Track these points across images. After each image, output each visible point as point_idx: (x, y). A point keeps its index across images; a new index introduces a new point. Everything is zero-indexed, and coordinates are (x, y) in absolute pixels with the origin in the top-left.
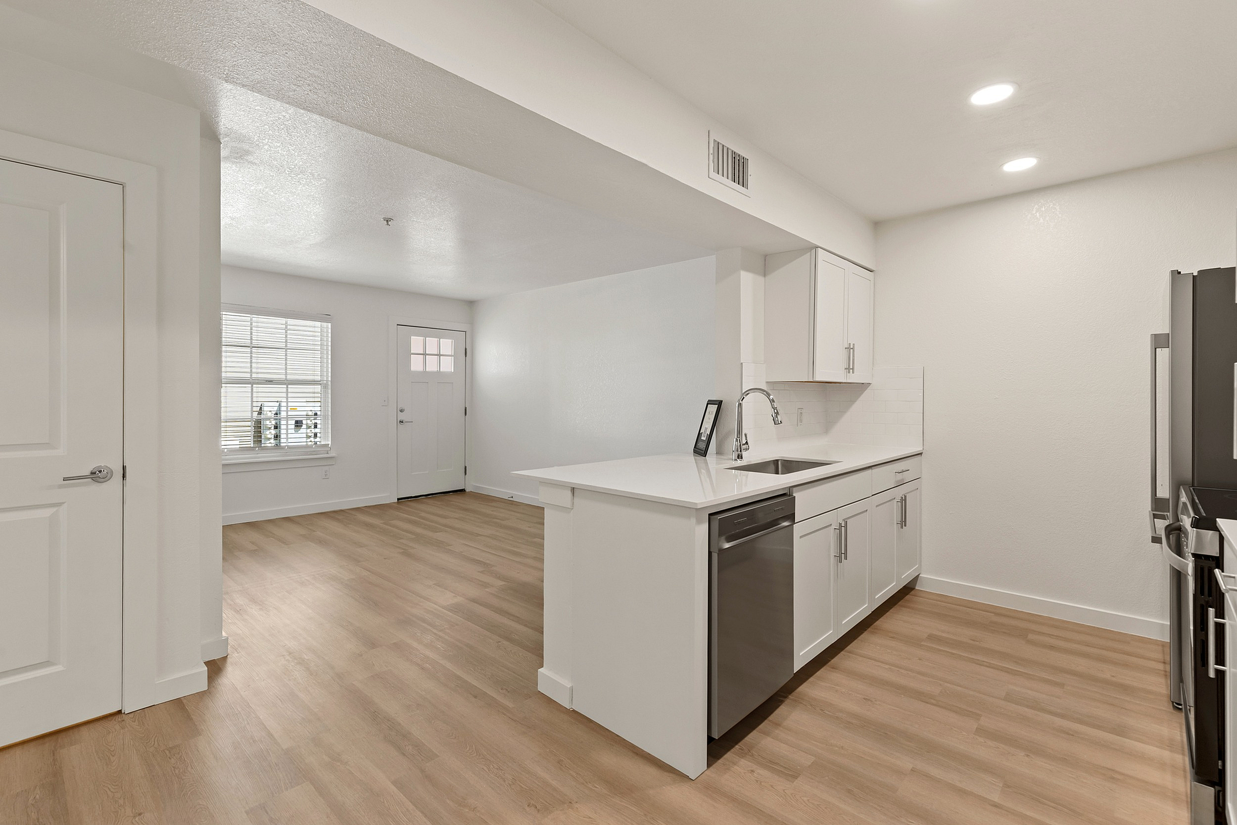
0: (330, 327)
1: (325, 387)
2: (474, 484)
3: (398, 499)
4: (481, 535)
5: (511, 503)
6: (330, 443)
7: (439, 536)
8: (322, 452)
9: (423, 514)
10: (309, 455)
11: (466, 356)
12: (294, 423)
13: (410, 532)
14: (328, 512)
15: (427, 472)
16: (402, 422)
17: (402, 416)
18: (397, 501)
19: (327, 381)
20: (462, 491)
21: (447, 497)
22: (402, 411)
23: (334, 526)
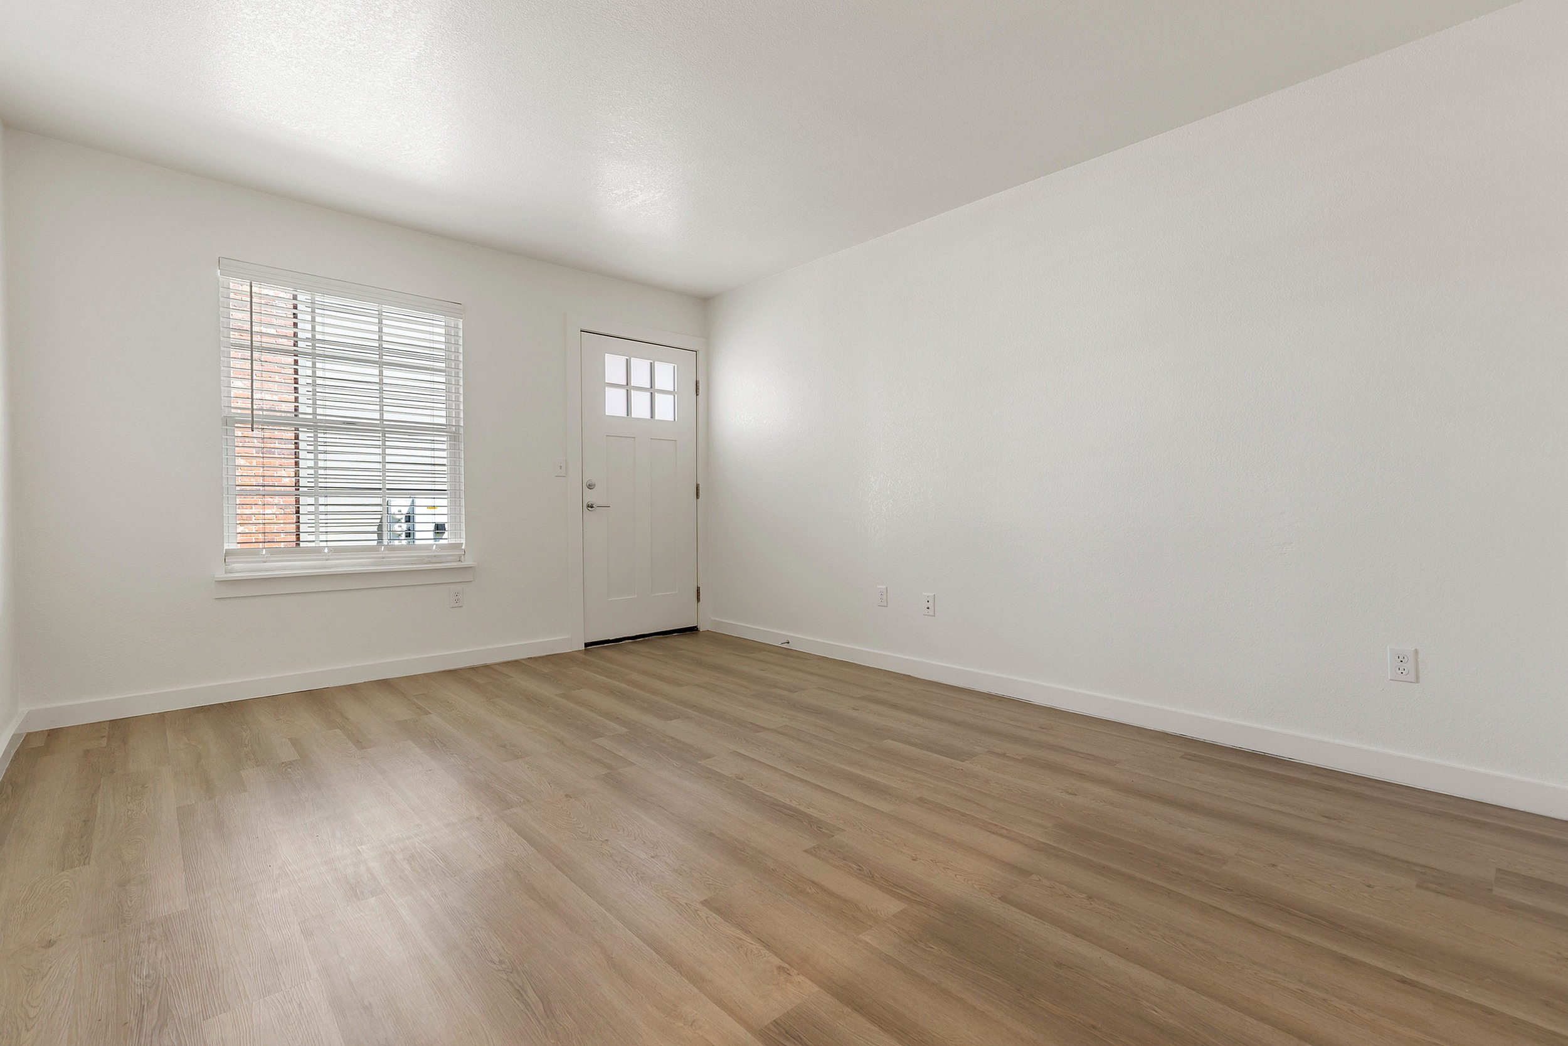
0: (461, 326)
1: (454, 438)
2: (714, 619)
3: (587, 645)
4: (764, 729)
5: (786, 655)
6: (463, 541)
7: (678, 729)
8: (449, 558)
9: (635, 676)
10: (425, 564)
11: (697, 395)
12: (433, 528)
13: (617, 719)
14: (461, 669)
15: (636, 597)
16: (592, 507)
17: (591, 497)
18: (584, 648)
19: (457, 426)
20: (693, 630)
21: (670, 641)
22: (590, 487)
23: (467, 702)
